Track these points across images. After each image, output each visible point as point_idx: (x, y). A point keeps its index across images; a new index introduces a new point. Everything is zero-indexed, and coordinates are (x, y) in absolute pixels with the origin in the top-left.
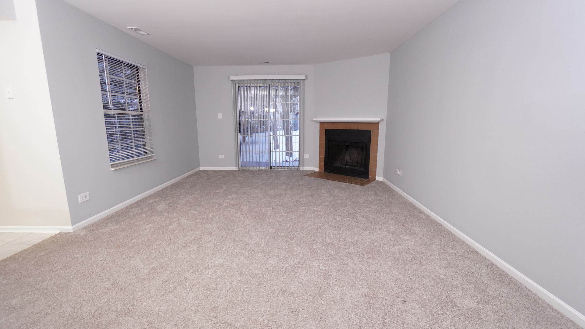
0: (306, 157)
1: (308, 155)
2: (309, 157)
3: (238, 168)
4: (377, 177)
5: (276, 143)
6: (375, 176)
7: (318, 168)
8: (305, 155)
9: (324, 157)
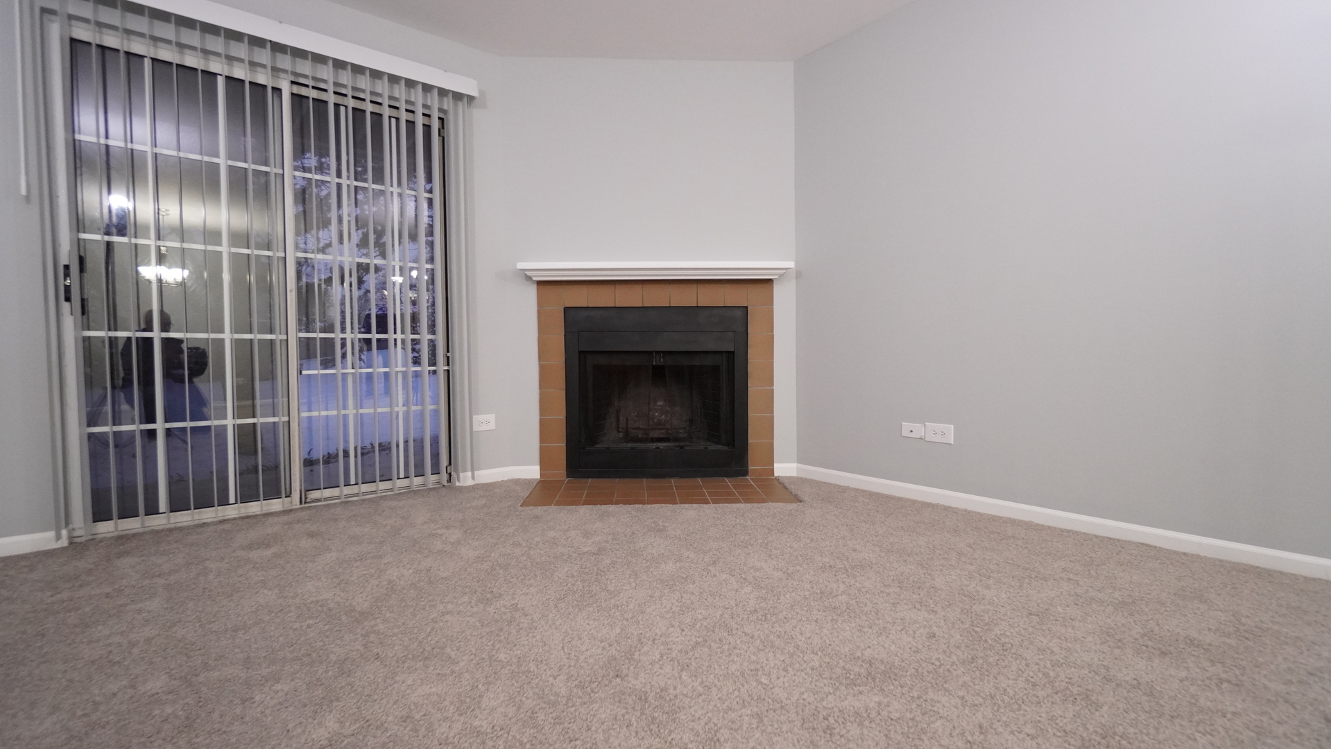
0: (484, 427)
1: (491, 417)
2: (492, 426)
3: (64, 533)
4: (775, 465)
5: (356, 371)
6: (772, 463)
7: (538, 468)
8: (476, 418)
9: (562, 416)
